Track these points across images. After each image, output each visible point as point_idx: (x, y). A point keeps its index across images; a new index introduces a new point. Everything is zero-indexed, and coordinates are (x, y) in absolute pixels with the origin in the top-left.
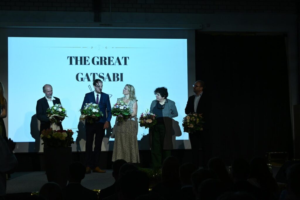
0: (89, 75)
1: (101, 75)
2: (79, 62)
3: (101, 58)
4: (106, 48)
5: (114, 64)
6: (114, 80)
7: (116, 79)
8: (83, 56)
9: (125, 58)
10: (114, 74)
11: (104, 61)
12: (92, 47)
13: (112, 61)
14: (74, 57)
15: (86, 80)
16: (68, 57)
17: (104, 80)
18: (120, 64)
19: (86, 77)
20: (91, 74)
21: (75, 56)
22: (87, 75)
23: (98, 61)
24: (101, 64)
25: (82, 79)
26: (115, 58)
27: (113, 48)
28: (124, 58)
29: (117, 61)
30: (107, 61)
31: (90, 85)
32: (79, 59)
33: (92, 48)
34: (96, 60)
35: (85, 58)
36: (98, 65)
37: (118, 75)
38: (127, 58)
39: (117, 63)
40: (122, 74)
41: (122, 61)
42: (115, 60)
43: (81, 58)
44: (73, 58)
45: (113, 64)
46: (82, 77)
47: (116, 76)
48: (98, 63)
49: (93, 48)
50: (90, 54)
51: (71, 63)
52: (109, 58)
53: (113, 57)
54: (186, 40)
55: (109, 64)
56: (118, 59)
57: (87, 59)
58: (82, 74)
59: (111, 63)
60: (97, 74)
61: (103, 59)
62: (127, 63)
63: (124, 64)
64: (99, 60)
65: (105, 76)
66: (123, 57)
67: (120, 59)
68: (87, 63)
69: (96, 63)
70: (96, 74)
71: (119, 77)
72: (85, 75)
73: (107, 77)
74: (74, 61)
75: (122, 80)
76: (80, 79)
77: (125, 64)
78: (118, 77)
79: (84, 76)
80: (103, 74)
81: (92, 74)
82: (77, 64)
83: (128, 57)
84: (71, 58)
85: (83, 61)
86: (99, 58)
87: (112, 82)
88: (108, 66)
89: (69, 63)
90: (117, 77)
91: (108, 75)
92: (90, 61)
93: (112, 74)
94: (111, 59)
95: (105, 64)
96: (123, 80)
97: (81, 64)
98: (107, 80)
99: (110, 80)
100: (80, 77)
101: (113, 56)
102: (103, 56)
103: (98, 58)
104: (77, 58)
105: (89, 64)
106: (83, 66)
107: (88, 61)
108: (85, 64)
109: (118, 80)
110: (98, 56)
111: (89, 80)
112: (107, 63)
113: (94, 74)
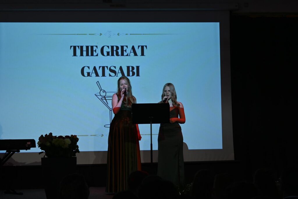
0: (97, 68)
1: (113, 68)
2: (85, 53)
3: (112, 47)
4: (118, 34)
5: (129, 55)
6: (128, 75)
7: (131, 73)
8: (90, 44)
9: (142, 47)
10: (128, 68)
11: (116, 51)
12: (101, 34)
13: (126, 51)
14: (78, 47)
15: (94, 75)
16: (71, 47)
17: (115, 75)
18: (136, 54)
19: (94, 72)
20: (100, 67)
21: (80, 45)
22: (95, 68)
23: (108, 51)
24: (113, 55)
25: (89, 74)
26: (130, 48)
27: (126, 34)
28: (140, 47)
29: (132, 51)
30: (120, 51)
31: (98, 81)
32: (85, 49)
34: (106, 50)
35: (92, 47)
36: (108, 56)
37: (133, 68)
38: (145, 47)
39: (132, 54)
40: (138, 68)
41: (139, 52)
42: (129, 50)
43: (87, 47)
44: (77, 48)
45: (127, 55)
46: (89, 71)
47: (131, 69)
48: (108, 54)
49: (102, 36)
50: (98, 42)
51: (75, 54)
52: (122, 47)
53: (127, 46)
54: (218, 24)
55: (122, 55)
56: (133, 48)
57: (95, 48)
58: (89, 67)
59: (125, 54)
60: (107, 67)
61: (115, 48)
62: (145, 54)
63: (141, 55)
64: (110, 50)
65: (117, 70)
66: (139, 46)
67: (136, 48)
68: (95, 54)
69: (105, 54)
70: (106, 68)
71: (135, 71)
72: (92, 68)
73: (120, 72)
74: (78, 51)
75: (138, 75)
76: (86, 74)
77: (143, 54)
78: (134, 71)
79: (91, 70)
80: (115, 67)
81: (101, 68)
82: (82, 55)
83: (146, 46)
84: (75, 48)
85: (90, 51)
86: (110, 47)
88: (120, 57)
89: (72, 54)
90: (132, 71)
91: (121, 68)
92: (99, 51)
93: (126, 68)
94: (125, 48)
95: (117, 55)
96: (140, 75)
97: (87, 55)
98: (120, 74)
100: (86, 70)
101: (127, 45)
102: (114, 44)
103: (108, 47)
104: (82, 47)
105: (97, 55)
106: (90, 58)
107: (95, 51)
108: (92, 55)
109: (133, 74)
110: (108, 45)
111: (97, 75)
112: (120, 53)
113: (103, 68)
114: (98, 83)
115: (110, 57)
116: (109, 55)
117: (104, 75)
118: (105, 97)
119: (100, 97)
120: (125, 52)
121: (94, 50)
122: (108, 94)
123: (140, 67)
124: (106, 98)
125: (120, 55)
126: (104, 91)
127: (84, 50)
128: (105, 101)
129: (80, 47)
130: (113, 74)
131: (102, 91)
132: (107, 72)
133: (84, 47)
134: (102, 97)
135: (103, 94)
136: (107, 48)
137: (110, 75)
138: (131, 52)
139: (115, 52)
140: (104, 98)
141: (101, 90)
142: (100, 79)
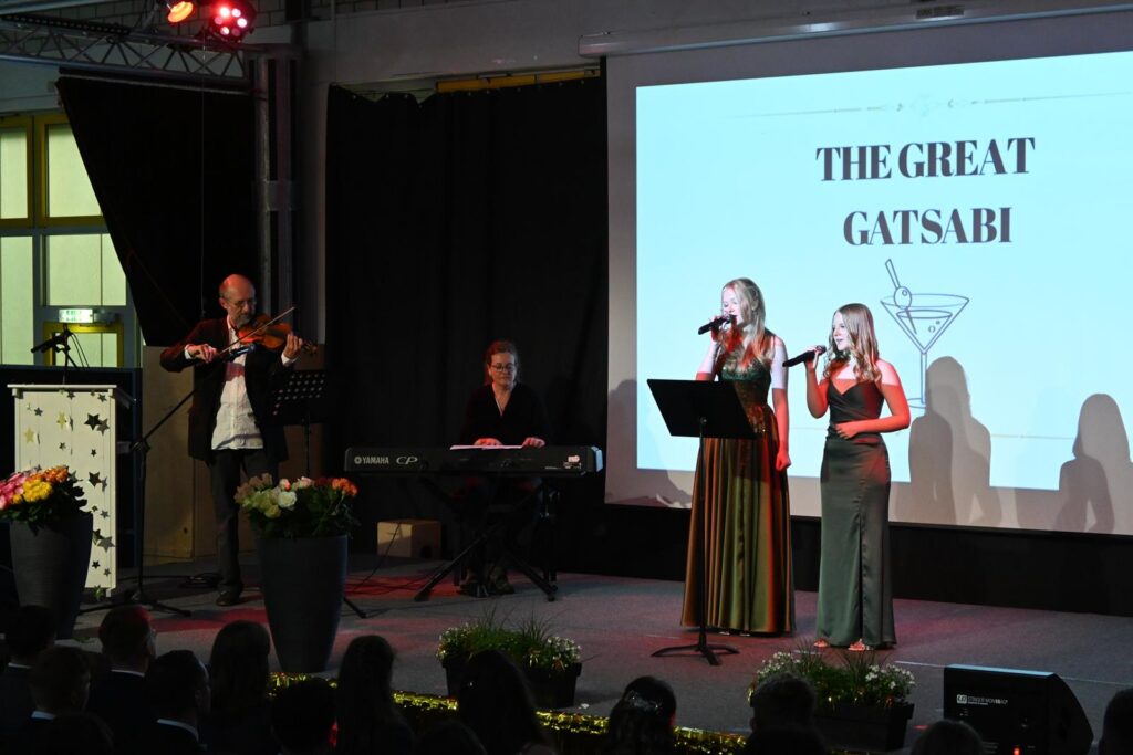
0: (889, 218)
1: (932, 217)
2: (855, 169)
3: (932, 147)
4: (950, 104)
5: (979, 172)
6: (977, 238)
7: (985, 232)
8: (868, 143)
9: (1021, 143)
10: (977, 213)
11: (942, 159)
12: (900, 107)
13: (970, 158)
14: (838, 150)
15: (879, 238)
16: (819, 150)
17: (939, 239)
18: (1000, 169)
19: (878, 229)
20: (896, 213)
21: (842, 144)
22: (881, 218)
23: (919, 161)
24: (932, 173)
25: (864, 237)
26: (984, 146)
27: (974, 103)
28: (1014, 144)
29: (990, 158)
30: (953, 159)
31: (890, 260)
32: (855, 156)
33: (898, 110)
34: (913, 157)
35: (875, 150)
36: (920, 177)
37: (991, 215)
38: (1028, 143)
39: (991, 167)
40: (1005, 212)
41: (1009, 158)
42: (980, 155)
43: (862, 150)
44: (834, 153)
45: (975, 172)
46: (864, 229)
47: (984, 218)
48: (920, 167)
49: (902, 111)
50: (890, 133)
51: (828, 176)
52: (961, 146)
53: (974, 143)
55: (961, 171)
56: (993, 147)
57: (882, 153)
58: (865, 215)
59: (969, 167)
60: (916, 213)
61: (939, 152)
62: (1028, 165)
63: (1015, 168)
64: (924, 157)
65: (945, 222)
66: (1010, 141)
67: (1002, 147)
68: (883, 171)
69: (912, 169)
70: (912, 216)
71: (997, 223)
72: (873, 217)
73: (952, 227)
74: (838, 165)
75: (1005, 238)
76: (856, 237)
77: (1021, 168)
78: (993, 224)
79: (871, 224)
80: (938, 213)
81: (899, 216)
82: (847, 176)
83: (1032, 140)
84: (828, 152)
85: (867, 162)
86: (926, 148)
87: (970, 247)
88: (954, 179)
89: (822, 175)
90: (987, 225)
91: (955, 216)
92: (893, 161)
93: (971, 214)
94: (969, 149)
95: (946, 172)
96: (1011, 238)
97: (862, 175)
98: (952, 237)
99: (962, 238)
100: (858, 225)
101: (973, 139)
102: (937, 139)
103: (920, 147)
104: (847, 151)
105: (889, 176)
106: (869, 183)
107: (884, 162)
108: (875, 175)
109: (992, 235)
110: (920, 143)
111: (888, 240)
112: (953, 167)
113: (906, 215)
114: (889, 264)
115: (925, 179)
116: (922, 174)
117: (906, 239)
118: (907, 311)
119: (895, 310)
120: (967, 161)
121: (881, 158)
122: (917, 302)
123: (1011, 211)
124: (912, 314)
125: (955, 173)
126: (907, 292)
127: (852, 160)
128: (907, 321)
129: (842, 151)
130: (932, 236)
131: (900, 290)
132: (916, 228)
133: (852, 150)
134: (899, 310)
135: (903, 301)
136: (918, 149)
137: (924, 240)
138: (985, 162)
139: (939, 164)
140: (905, 314)
141: (897, 289)
142: (897, 250)
